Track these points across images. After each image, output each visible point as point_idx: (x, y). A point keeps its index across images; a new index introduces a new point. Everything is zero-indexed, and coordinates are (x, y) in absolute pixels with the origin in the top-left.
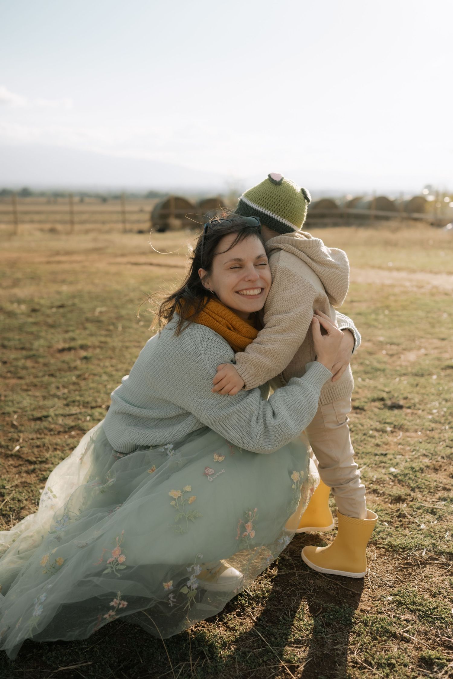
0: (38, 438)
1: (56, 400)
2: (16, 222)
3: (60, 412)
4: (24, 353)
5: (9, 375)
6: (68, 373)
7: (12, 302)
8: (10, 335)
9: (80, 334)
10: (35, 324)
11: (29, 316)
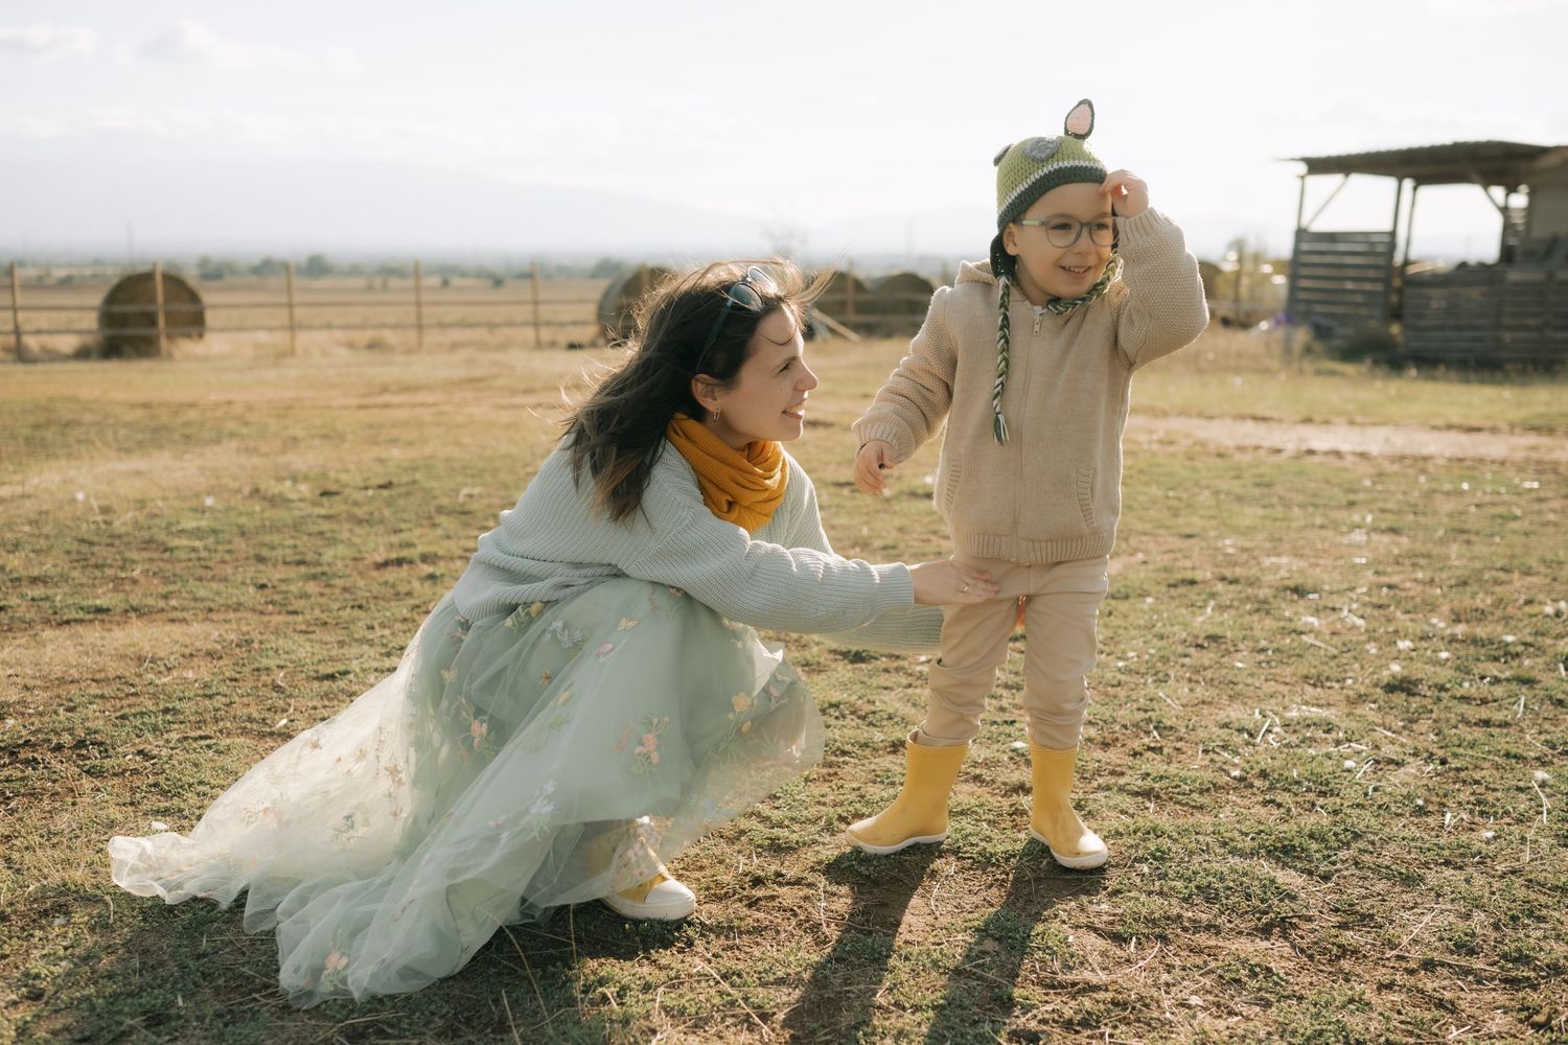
0: (325, 707)
1: (366, 647)
2: (293, 327)
3: (375, 664)
4: (303, 569)
5: (270, 607)
6: (393, 604)
7: (280, 479)
8: (275, 538)
9: (421, 536)
10: (327, 517)
11: (316, 504)
